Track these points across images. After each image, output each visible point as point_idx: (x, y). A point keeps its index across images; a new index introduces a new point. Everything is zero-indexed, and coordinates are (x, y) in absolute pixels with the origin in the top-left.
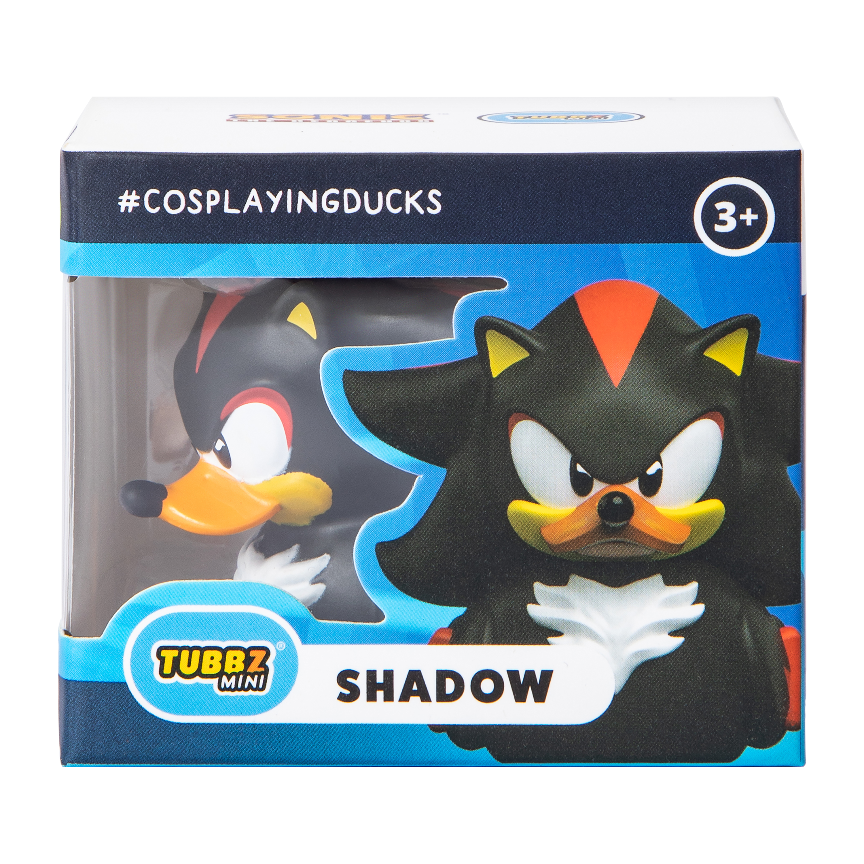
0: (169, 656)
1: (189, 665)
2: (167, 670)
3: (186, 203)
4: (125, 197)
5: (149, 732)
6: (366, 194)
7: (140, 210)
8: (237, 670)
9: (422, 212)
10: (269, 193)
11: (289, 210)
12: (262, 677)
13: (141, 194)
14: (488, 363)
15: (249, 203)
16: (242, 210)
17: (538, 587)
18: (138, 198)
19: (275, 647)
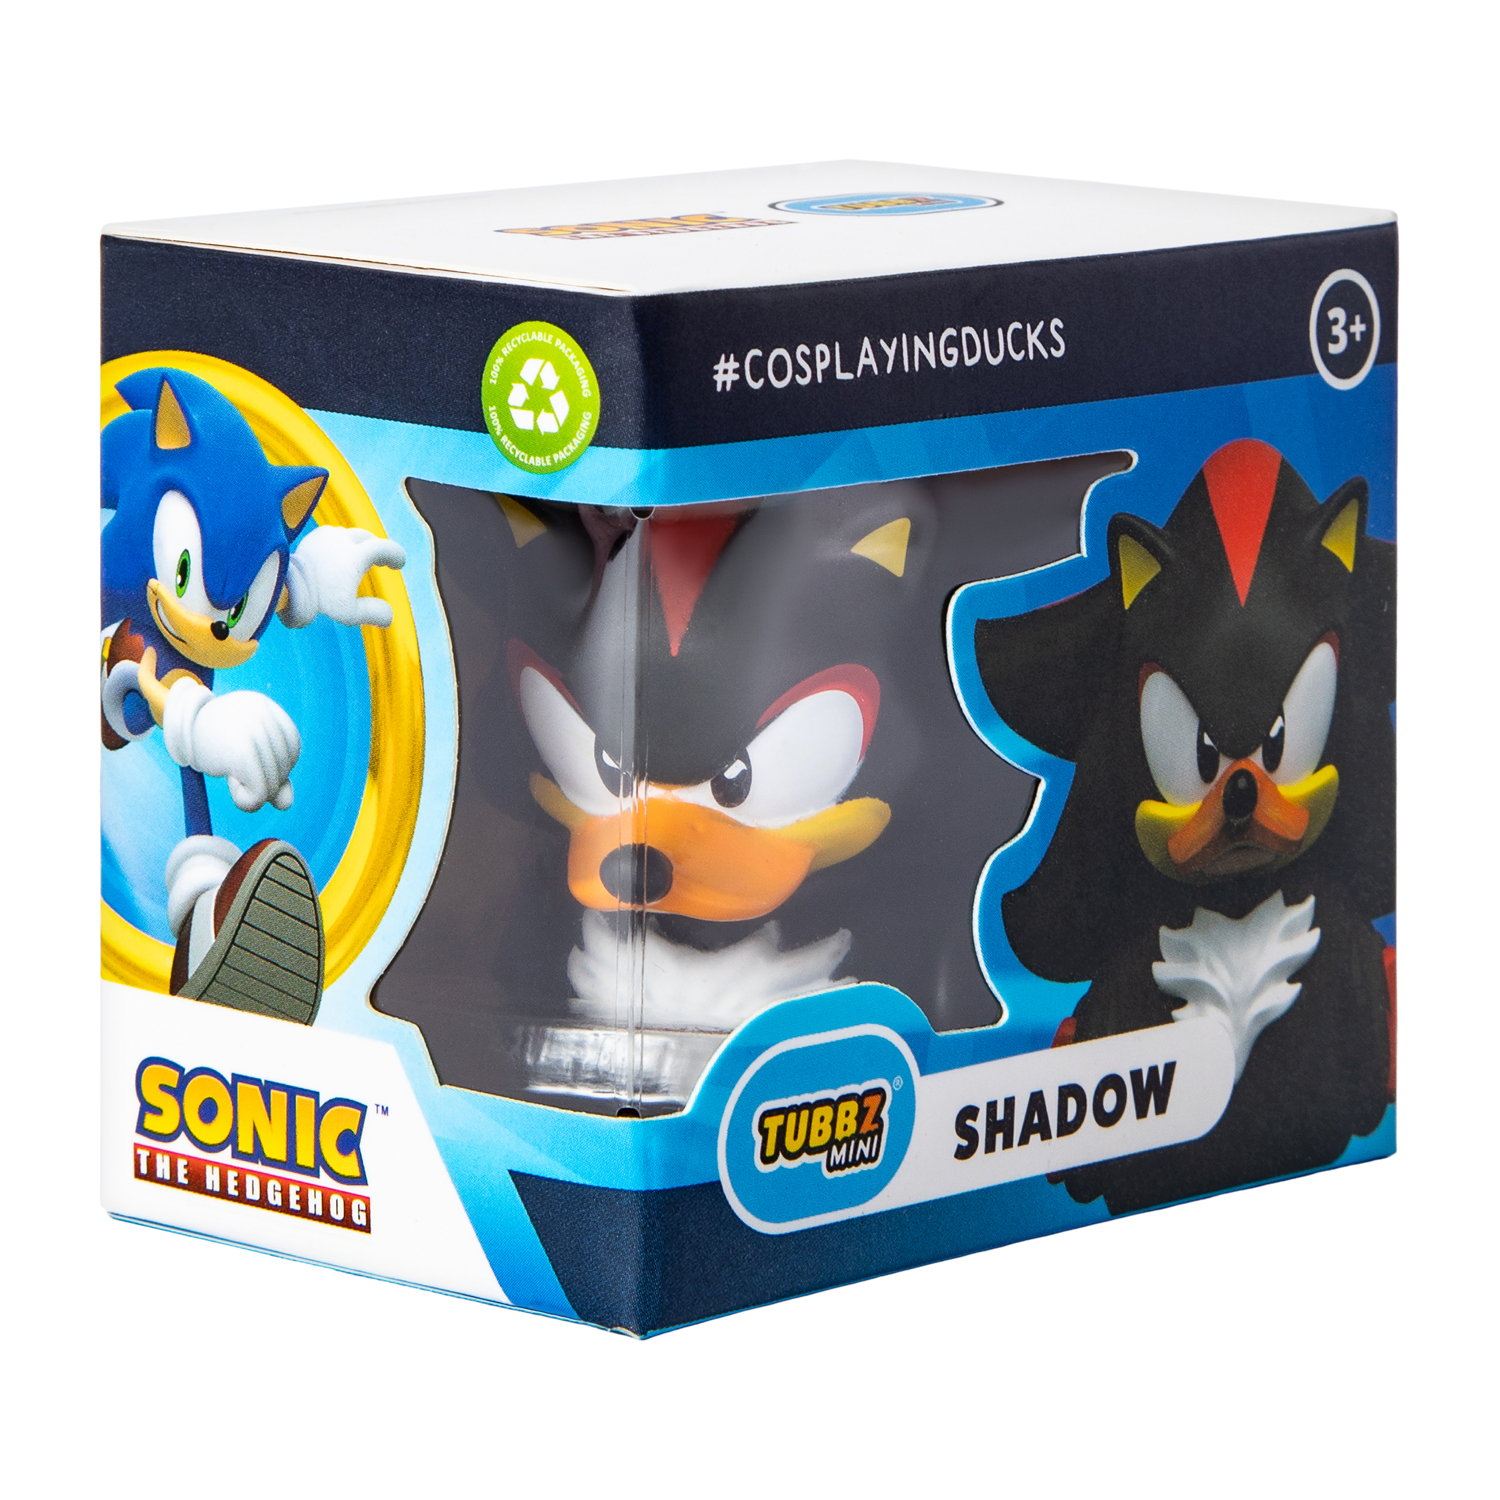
0: (773, 1123)
1: (795, 1137)
2: (770, 1152)
3: (793, 369)
4: (720, 366)
5: (744, 1257)
6: (985, 332)
7: (740, 384)
8: (848, 1133)
9: (1045, 355)
10: (882, 342)
11: (907, 369)
12: (876, 1138)
13: (740, 359)
14: (1121, 589)
15: (863, 361)
16: (855, 373)
17: (1164, 932)
18: (737, 365)
19: (892, 1085)
